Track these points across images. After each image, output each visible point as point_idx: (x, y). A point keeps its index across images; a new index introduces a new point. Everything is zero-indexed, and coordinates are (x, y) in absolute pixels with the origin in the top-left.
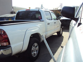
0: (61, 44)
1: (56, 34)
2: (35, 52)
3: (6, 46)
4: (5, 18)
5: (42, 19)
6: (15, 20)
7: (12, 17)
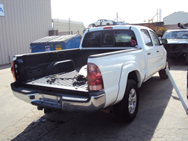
0: (171, 93)
1: (157, 75)
2: (132, 106)
3: (98, 91)
4: (48, 44)
5: (137, 44)
6: (81, 48)
7: (62, 42)
